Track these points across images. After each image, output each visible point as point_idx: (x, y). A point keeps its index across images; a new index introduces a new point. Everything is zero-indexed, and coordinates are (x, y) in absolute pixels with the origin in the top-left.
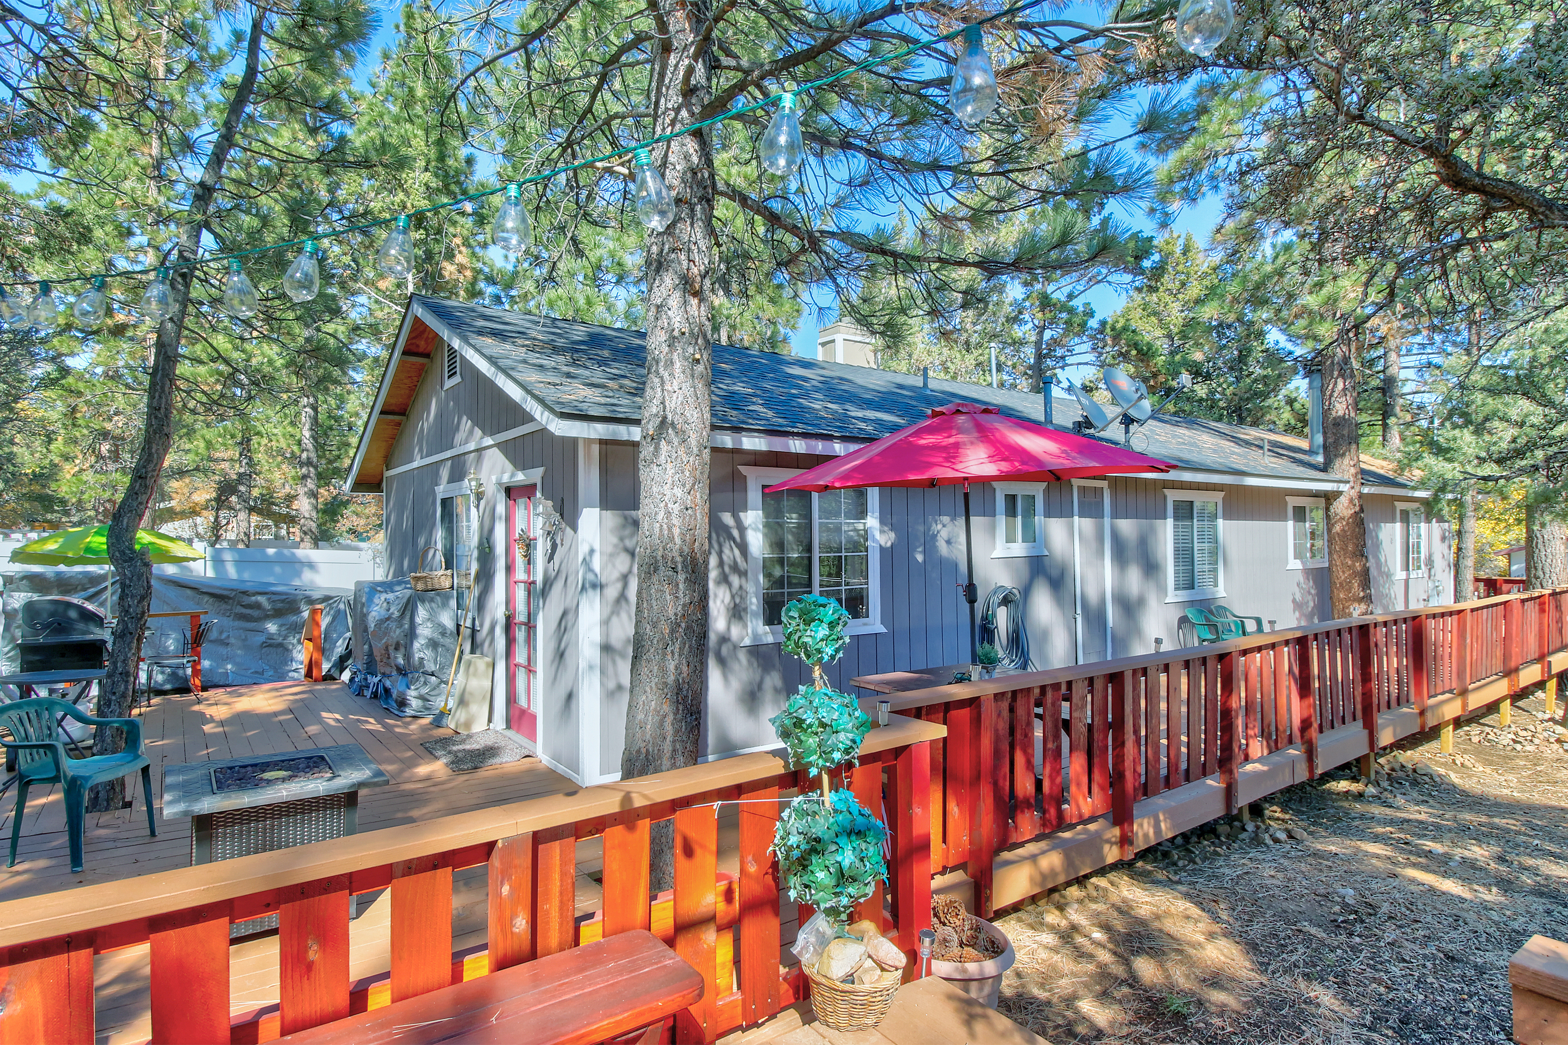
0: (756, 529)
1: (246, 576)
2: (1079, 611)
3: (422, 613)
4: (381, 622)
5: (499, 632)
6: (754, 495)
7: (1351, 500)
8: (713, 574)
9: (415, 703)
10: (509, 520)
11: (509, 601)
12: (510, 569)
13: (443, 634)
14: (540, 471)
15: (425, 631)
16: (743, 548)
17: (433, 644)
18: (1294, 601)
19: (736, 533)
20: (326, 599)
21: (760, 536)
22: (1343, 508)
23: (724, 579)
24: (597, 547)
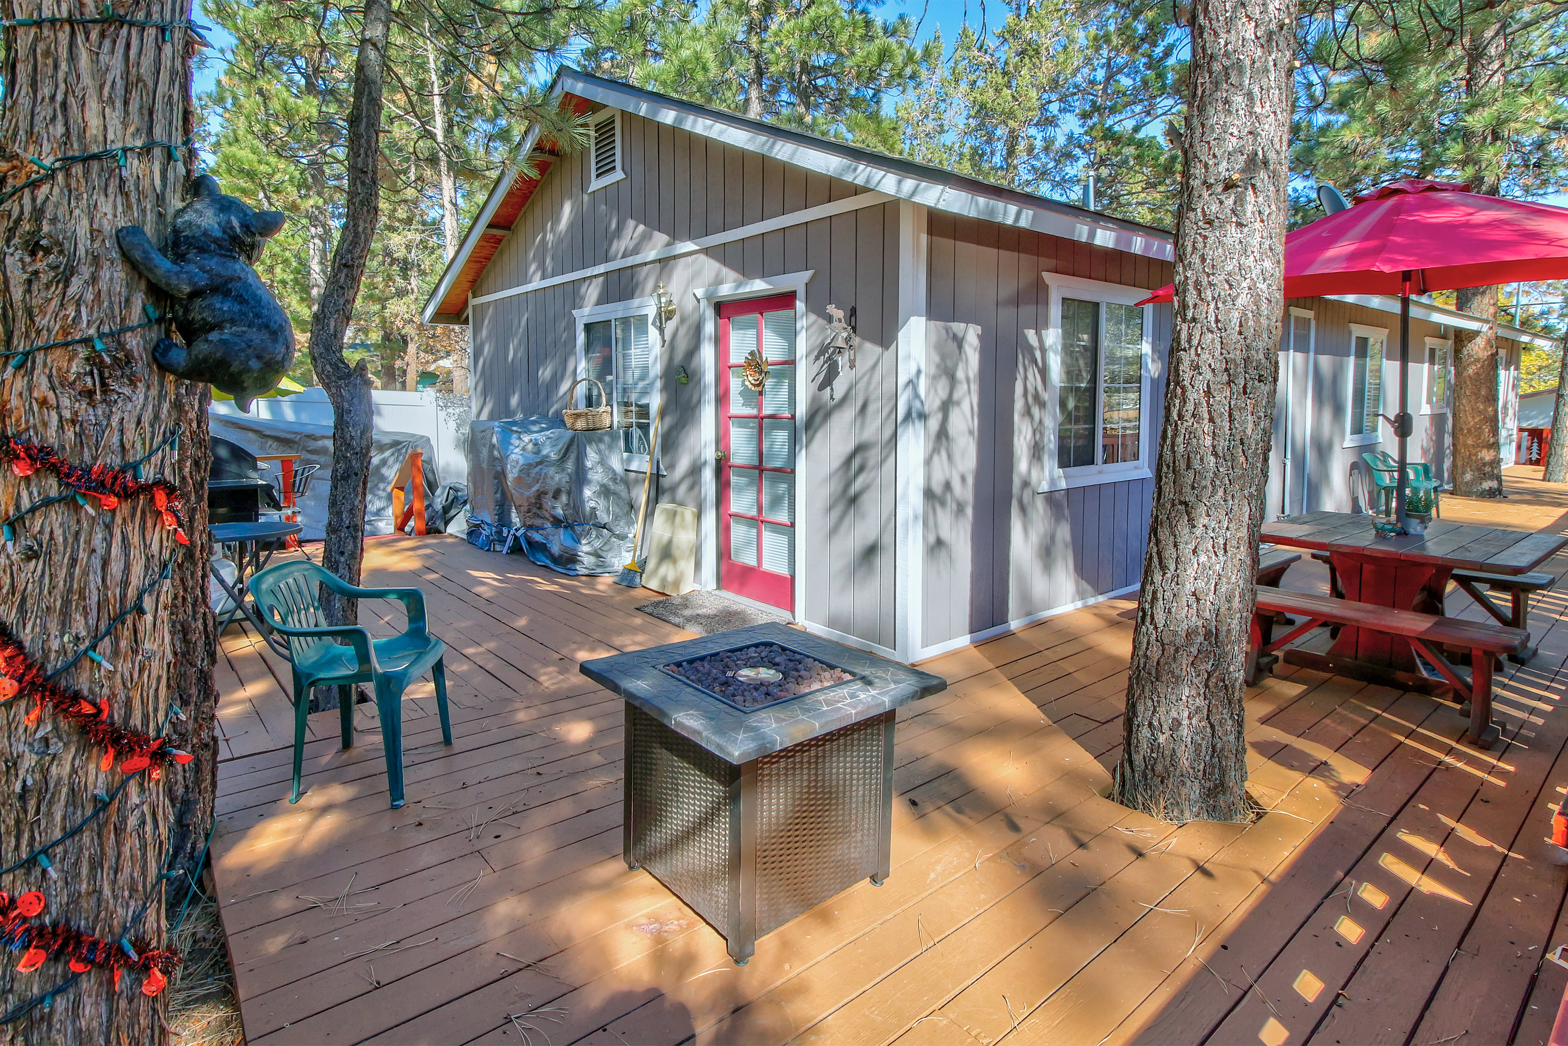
0: (1055, 352)
1: (305, 418)
2: (1289, 456)
3: (592, 457)
4: (527, 469)
5: (708, 475)
6: (1055, 311)
7: (1489, 341)
8: (1019, 404)
9: (588, 561)
10: (721, 342)
11: (722, 439)
12: (722, 399)
13: (614, 480)
14: (807, 275)
15: (597, 476)
16: (1044, 372)
17: (605, 492)
18: (1422, 448)
19: (1038, 355)
20: (396, 444)
21: (1059, 359)
22: (1478, 348)
23: (1028, 412)
24: (923, 368)
